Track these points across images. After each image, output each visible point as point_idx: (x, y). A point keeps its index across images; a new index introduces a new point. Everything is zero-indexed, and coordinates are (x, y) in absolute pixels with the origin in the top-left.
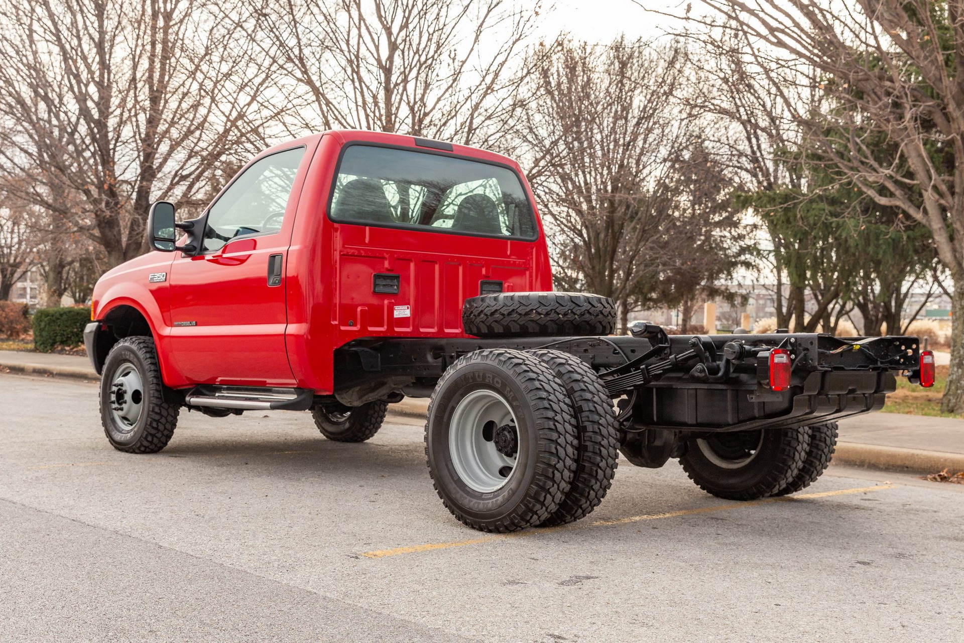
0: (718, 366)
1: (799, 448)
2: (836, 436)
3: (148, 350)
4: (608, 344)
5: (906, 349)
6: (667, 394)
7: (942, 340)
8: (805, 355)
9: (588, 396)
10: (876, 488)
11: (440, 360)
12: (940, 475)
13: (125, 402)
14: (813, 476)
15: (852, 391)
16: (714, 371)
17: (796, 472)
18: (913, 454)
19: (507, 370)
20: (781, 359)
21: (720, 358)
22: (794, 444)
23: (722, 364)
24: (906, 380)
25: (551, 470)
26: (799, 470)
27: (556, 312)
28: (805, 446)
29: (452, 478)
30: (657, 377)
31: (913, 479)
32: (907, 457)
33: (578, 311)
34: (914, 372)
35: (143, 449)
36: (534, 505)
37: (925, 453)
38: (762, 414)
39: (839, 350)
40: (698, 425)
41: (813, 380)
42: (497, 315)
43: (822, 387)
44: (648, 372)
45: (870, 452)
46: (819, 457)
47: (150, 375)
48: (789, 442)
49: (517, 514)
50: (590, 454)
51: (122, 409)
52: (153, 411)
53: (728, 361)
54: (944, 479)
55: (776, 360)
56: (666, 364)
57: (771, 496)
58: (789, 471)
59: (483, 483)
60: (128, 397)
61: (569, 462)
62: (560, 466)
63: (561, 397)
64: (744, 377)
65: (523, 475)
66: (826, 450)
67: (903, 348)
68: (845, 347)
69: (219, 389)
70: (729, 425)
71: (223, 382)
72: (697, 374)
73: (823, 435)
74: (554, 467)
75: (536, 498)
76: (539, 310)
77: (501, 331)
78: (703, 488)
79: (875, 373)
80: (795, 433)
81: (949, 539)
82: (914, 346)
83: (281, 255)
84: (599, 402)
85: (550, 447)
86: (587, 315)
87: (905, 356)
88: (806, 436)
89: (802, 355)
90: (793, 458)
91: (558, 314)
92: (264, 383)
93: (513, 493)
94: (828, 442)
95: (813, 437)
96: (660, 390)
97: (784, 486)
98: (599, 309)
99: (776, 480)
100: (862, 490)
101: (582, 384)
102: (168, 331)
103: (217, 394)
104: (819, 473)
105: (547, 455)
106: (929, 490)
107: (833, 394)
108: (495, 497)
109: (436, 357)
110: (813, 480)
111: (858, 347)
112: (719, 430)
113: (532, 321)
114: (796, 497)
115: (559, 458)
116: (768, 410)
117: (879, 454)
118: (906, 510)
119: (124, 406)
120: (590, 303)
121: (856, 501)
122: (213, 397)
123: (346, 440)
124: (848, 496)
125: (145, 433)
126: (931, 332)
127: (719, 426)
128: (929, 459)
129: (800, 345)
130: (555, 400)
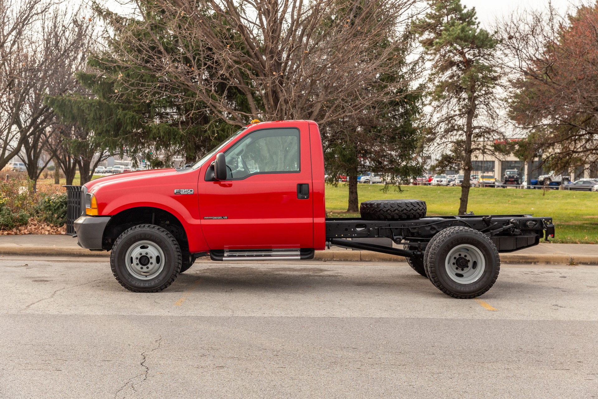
13: (151, 264)
29: (449, 280)
44: (493, 233)
51: (147, 268)
60: (153, 260)
83: (308, 184)
102: (196, 222)
108: (473, 285)
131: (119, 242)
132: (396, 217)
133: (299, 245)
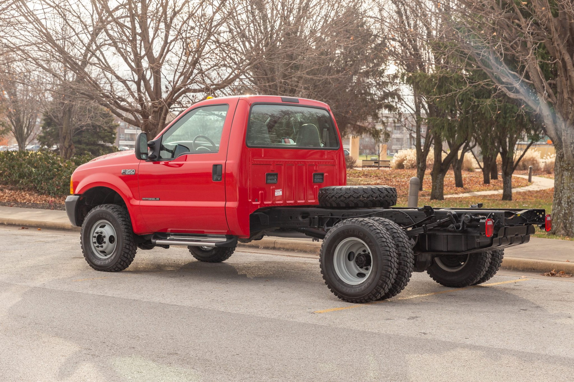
0: (459, 225)
1: (487, 261)
2: (503, 254)
3: (119, 212)
4: (403, 213)
5: (539, 214)
6: (432, 237)
7: (542, 165)
8: (499, 221)
9: (401, 240)
10: (519, 280)
11: (307, 219)
12: (551, 273)
13: (105, 243)
14: (492, 275)
15: (517, 235)
16: (458, 227)
17: (485, 272)
18: (537, 262)
19: (365, 228)
20: (490, 223)
21: (459, 221)
22: (484, 259)
23: (461, 224)
24: (538, 228)
25: (388, 274)
26: (486, 271)
27: (372, 196)
28: (490, 259)
29: (336, 279)
30: (430, 230)
31: (538, 275)
32: (534, 263)
33: (382, 195)
34: (542, 225)
35: (116, 269)
36: (380, 290)
37: (543, 261)
38: (479, 246)
39: (512, 217)
40: (448, 252)
41: (501, 231)
42: (342, 198)
43: (505, 234)
44: (426, 228)
45: (514, 262)
46: (495, 265)
47: (123, 227)
48: (483, 258)
49: (372, 294)
50: (403, 266)
51: (102, 247)
52: (125, 248)
53: (463, 222)
54: (553, 275)
55: (488, 224)
56: (435, 224)
57: (472, 285)
58: (482, 272)
59: (352, 281)
60: (106, 240)
61: (395, 270)
62: (392, 272)
63: (391, 241)
64: (470, 229)
65: (375, 276)
66: (499, 262)
67: (538, 214)
68: (514, 215)
69: (169, 235)
70: (463, 251)
71: (172, 231)
72: (450, 229)
73: (497, 254)
74: (390, 272)
75: (381, 287)
76: (364, 195)
77: (344, 206)
78: (438, 282)
79: (526, 226)
80: (485, 253)
81: (558, 301)
82: (543, 213)
83: (221, 165)
84: (406, 242)
85: (388, 263)
86: (386, 197)
87: (539, 218)
88: (490, 255)
89: (497, 221)
90: (484, 266)
91: (373, 197)
92: (203, 232)
93: (370, 284)
94: (500, 257)
95: (493, 255)
96: (430, 236)
97: (479, 279)
98: (391, 194)
99: (476, 276)
100: (513, 281)
101: (398, 234)
102: (137, 202)
103: (168, 238)
104: (495, 273)
105: (387, 267)
106: (546, 280)
107: (509, 237)
108: (360, 287)
109: (303, 217)
110: (492, 276)
111: (519, 215)
112: (458, 254)
113: (361, 201)
114: (482, 285)
115: (392, 268)
116: (481, 245)
117: (519, 263)
118: (536, 289)
119: (103, 244)
120: (387, 191)
121: (512, 286)
122: (166, 239)
123: (213, 261)
124: (507, 284)
125: (120, 260)
126: (533, 160)
127: (458, 252)
128: (545, 264)
129: (497, 216)
130: (389, 242)
131: (86, 220)
132: (334, 205)
133: (226, 231)
